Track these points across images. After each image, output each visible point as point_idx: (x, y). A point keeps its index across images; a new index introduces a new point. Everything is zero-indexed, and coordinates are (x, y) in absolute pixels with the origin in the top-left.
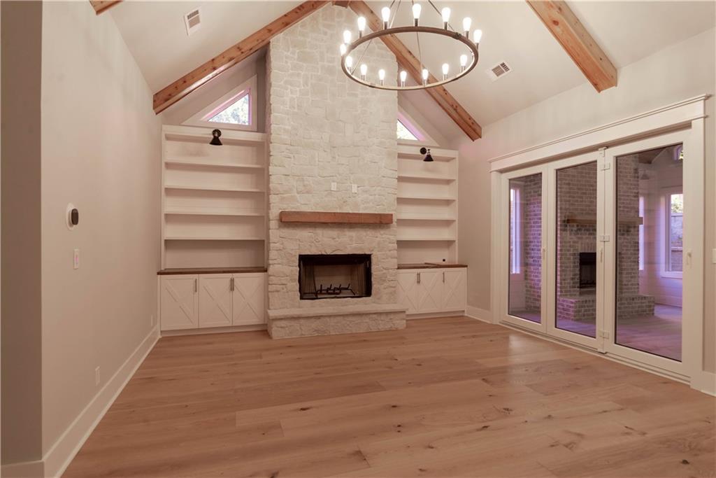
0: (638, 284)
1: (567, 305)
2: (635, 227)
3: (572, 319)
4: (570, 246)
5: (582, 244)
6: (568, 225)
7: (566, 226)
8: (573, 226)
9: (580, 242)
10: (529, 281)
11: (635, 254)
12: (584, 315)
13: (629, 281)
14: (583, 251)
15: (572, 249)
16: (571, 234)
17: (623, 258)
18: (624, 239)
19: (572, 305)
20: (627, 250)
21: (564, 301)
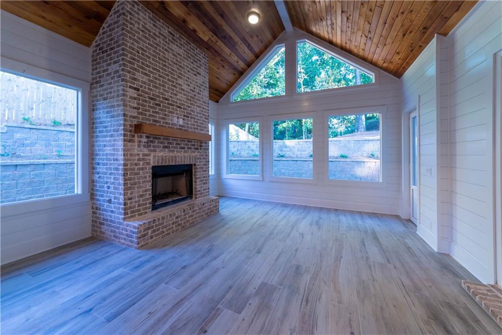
0: (209, 189)
1: (131, 231)
2: (206, 143)
3: (135, 248)
4: (139, 160)
5: (155, 157)
6: (136, 135)
7: (134, 136)
8: (141, 137)
9: (152, 156)
10: (95, 202)
11: (206, 165)
12: (152, 237)
13: (202, 187)
14: (156, 164)
15: (141, 163)
16: (139, 146)
17: (197, 168)
18: (198, 152)
19: (135, 230)
20: (200, 162)
21: (128, 225)
